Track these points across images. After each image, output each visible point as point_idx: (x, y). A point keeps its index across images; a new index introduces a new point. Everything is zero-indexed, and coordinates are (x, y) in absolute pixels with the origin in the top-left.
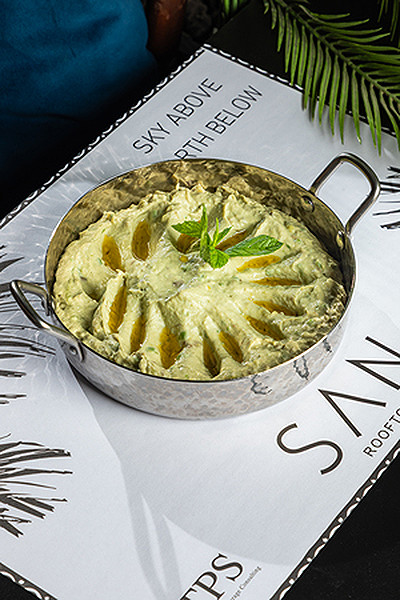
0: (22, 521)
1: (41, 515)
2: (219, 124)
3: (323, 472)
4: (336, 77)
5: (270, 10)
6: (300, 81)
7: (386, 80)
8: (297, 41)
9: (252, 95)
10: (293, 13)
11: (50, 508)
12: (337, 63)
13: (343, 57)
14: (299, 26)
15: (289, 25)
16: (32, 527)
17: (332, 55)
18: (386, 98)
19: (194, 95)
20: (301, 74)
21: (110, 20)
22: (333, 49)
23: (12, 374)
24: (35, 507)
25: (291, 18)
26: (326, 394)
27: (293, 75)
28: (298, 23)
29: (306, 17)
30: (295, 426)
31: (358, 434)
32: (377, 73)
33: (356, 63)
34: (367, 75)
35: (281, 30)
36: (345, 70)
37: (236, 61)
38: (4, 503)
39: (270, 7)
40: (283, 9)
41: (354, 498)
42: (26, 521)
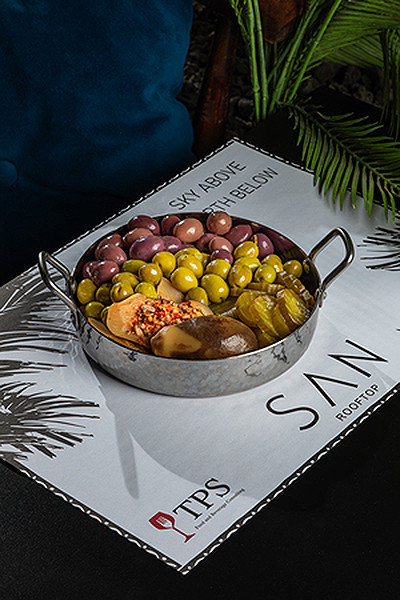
0: (56, 447)
1: (72, 445)
2: (241, 192)
3: (301, 429)
4: (343, 165)
5: (293, 117)
6: (313, 167)
7: (383, 168)
8: (313, 139)
9: (269, 174)
10: (312, 119)
11: (80, 440)
12: (344, 156)
13: (350, 151)
14: (316, 128)
15: (308, 128)
16: (64, 452)
17: (341, 149)
18: (382, 181)
19: (222, 172)
20: (314, 162)
21: (161, 119)
22: (342, 145)
23: (58, 351)
24: (68, 439)
25: (310, 122)
26: (309, 377)
27: (308, 162)
28: (315, 126)
29: (322, 121)
30: (282, 396)
31: (333, 404)
32: (376, 163)
33: (360, 155)
34: (368, 165)
35: (301, 131)
36: (351, 161)
37: (259, 150)
38: (43, 434)
39: (294, 114)
40: (304, 116)
41: (325, 448)
42: (60, 448)
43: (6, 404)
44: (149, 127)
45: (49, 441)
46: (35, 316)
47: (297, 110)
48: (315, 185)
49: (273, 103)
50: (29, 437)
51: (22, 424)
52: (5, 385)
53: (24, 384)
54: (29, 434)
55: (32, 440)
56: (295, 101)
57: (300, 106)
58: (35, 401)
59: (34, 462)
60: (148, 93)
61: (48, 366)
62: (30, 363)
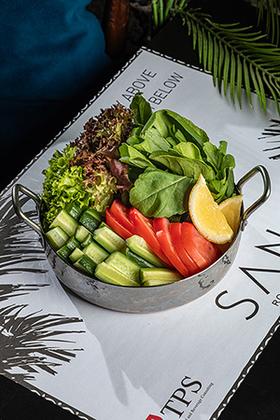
0: (56, 365)
1: (68, 360)
2: (157, 99)
3: (247, 319)
4: (233, 65)
5: (186, 23)
6: (210, 68)
7: (266, 65)
8: (205, 42)
9: (176, 78)
10: (202, 24)
11: (74, 356)
12: (233, 55)
13: (236, 51)
14: (206, 32)
15: (199, 32)
16: (63, 368)
17: (229, 50)
18: (267, 76)
19: (138, 81)
20: (210, 64)
21: (81, 36)
22: (230, 46)
23: (40, 271)
24: (64, 355)
25: (201, 27)
26: (244, 270)
27: (205, 65)
28: (205, 30)
29: (210, 26)
30: (226, 292)
31: (268, 293)
32: (259, 60)
33: (246, 54)
34: (253, 62)
35: (194, 35)
36: (239, 59)
37: (164, 57)
38: (43, 354)
39: (186, 21)
40: (195, 22)
41: (269, 333)
42: (59, 365)
43: (7, 327)
44: (71, 44)
45: (49, 359)
46: (15, 239)
47: (188, 16)
48: (215, 86)
49: (167, 11)
50: (33, 358)
51: (24, 346)
52: (3, 309)
53: (18, 306)
54: (31, 355)
55: (35, 360)
56: (185, 9)
57: (191, 13)
58: (31, 321)
59: (40, 382)
60: (69, 17)
61: (34, 287)
62: (20, 286)
